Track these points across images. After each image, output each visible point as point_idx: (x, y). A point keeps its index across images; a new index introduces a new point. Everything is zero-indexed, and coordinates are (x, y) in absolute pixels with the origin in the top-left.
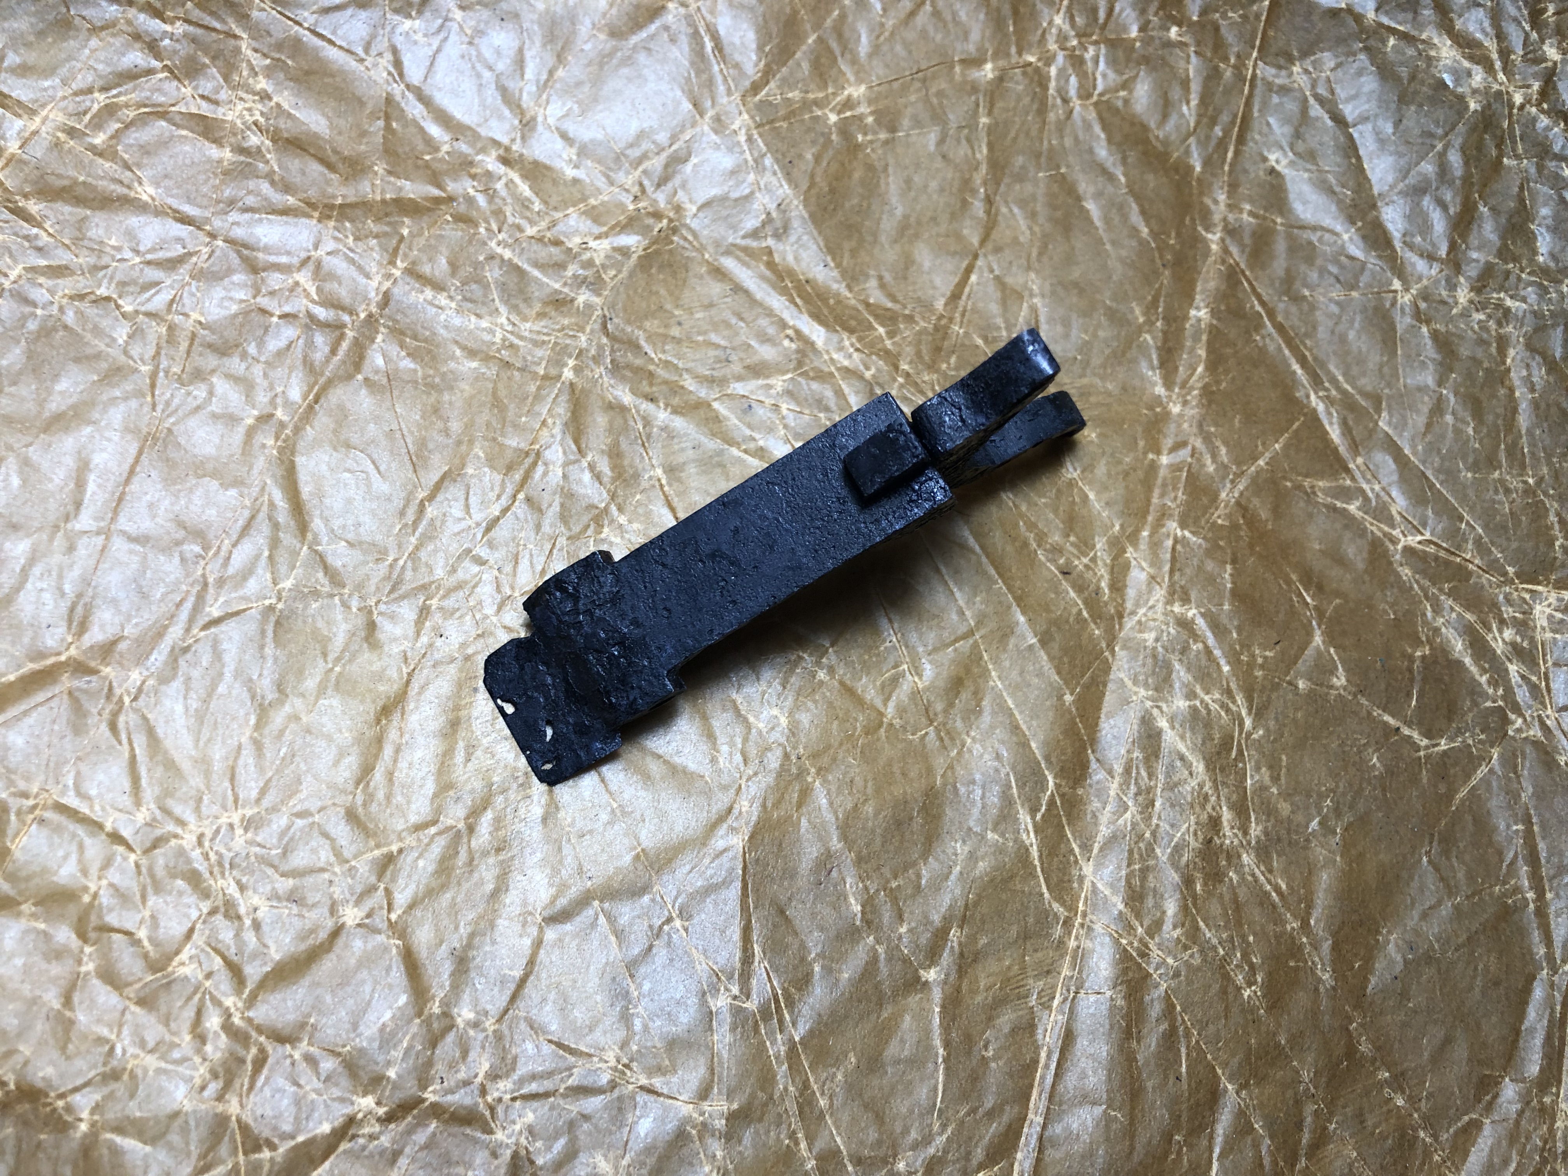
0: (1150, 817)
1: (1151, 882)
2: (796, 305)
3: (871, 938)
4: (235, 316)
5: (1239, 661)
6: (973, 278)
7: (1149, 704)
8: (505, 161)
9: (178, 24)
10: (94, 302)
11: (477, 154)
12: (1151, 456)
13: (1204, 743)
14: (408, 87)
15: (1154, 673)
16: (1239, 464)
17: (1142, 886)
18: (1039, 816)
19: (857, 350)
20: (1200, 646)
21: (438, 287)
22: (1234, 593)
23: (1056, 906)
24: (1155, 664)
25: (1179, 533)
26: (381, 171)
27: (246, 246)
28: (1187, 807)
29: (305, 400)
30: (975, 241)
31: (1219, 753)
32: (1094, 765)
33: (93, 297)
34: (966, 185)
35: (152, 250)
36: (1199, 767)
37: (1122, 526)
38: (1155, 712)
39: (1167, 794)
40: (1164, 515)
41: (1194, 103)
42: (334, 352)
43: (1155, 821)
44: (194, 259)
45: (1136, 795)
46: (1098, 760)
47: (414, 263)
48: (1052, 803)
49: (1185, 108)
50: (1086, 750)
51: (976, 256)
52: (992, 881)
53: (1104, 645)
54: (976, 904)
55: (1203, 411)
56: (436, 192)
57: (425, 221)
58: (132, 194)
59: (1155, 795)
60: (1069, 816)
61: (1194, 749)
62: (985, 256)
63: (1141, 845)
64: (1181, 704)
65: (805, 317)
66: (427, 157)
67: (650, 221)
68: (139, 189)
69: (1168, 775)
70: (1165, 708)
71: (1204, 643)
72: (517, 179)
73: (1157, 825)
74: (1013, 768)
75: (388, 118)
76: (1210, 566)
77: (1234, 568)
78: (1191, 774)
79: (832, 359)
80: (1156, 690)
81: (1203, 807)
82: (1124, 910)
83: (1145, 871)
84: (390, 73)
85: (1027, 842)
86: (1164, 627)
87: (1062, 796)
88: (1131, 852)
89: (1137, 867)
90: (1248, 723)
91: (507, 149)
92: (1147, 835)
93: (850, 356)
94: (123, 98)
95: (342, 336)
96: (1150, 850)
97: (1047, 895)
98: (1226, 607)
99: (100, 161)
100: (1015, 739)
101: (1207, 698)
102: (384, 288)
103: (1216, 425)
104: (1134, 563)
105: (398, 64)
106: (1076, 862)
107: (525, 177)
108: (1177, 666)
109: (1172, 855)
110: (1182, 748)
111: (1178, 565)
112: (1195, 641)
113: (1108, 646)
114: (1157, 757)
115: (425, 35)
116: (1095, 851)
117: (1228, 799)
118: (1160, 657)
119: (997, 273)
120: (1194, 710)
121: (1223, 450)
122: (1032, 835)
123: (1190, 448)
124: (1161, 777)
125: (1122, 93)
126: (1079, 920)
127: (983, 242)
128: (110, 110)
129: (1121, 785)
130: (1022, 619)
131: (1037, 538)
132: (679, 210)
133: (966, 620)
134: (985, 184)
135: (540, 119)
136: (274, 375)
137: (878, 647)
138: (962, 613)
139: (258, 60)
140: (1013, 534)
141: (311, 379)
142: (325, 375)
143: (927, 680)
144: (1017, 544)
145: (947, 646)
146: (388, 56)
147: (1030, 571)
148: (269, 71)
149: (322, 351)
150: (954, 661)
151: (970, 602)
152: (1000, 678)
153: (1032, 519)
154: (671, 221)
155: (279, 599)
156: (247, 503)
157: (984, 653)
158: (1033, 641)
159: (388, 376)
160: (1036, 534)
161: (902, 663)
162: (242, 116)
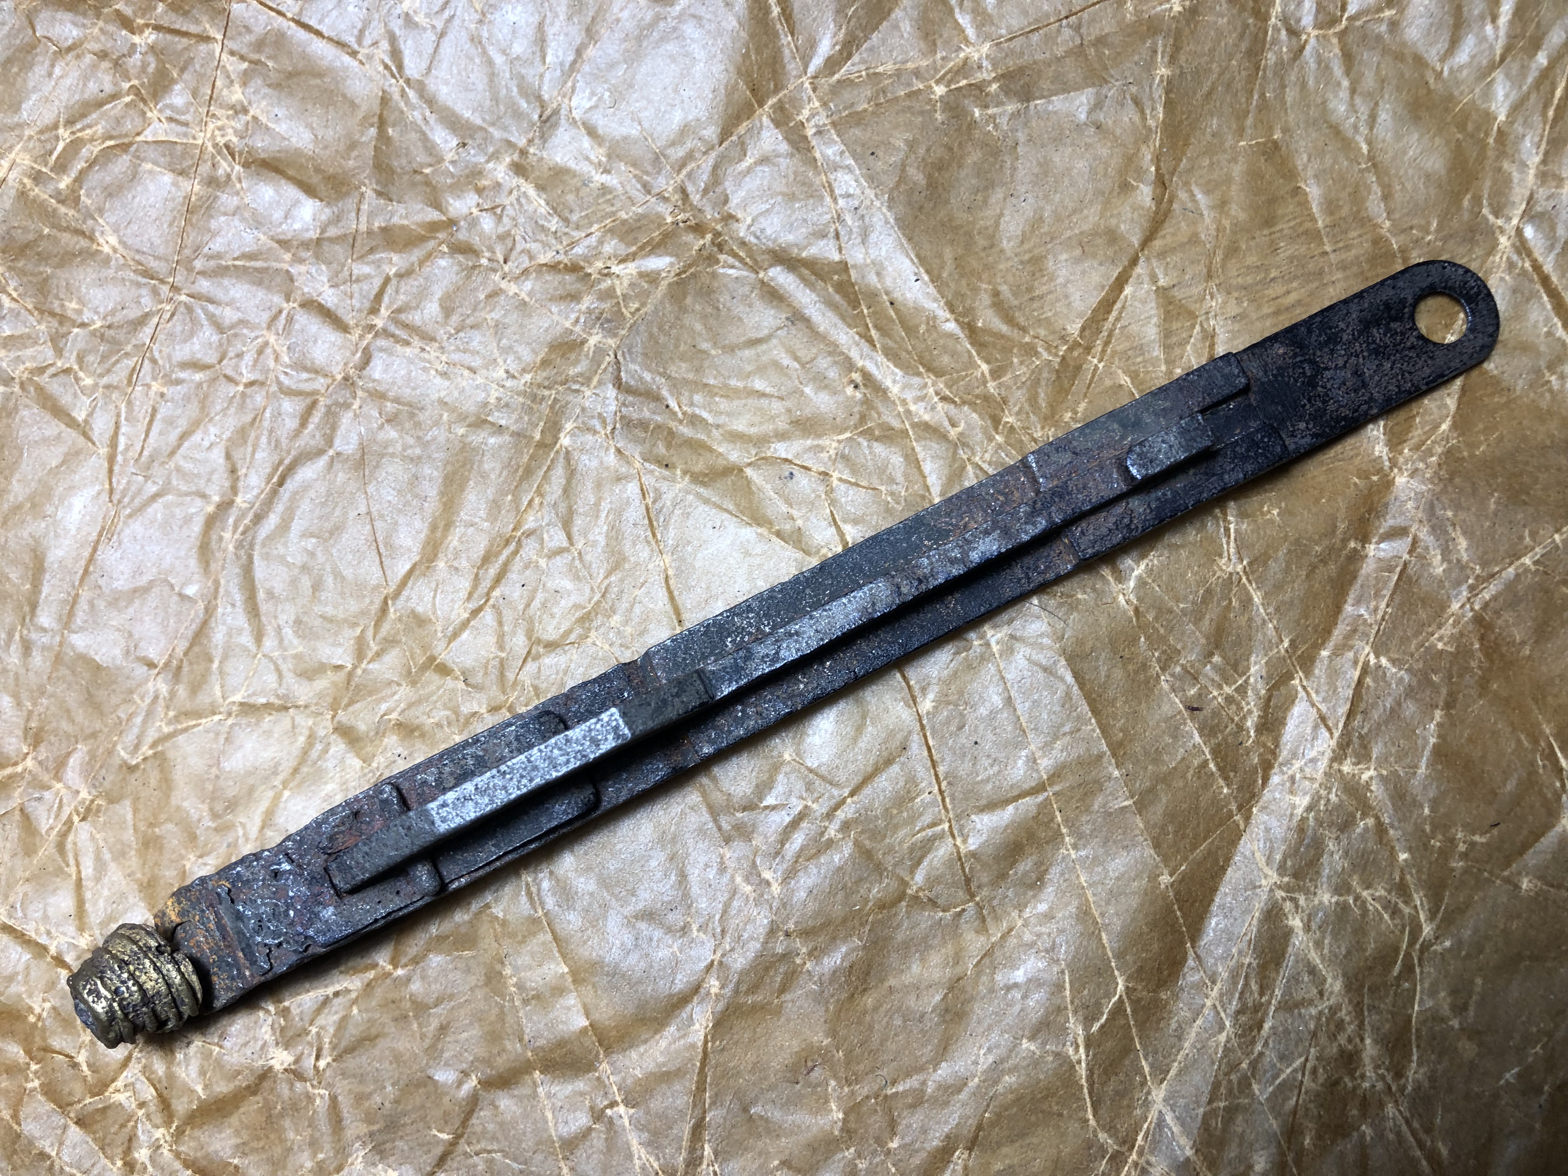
0: (1253, 1042)
1: (1239, 1124)
2: (871, 341)
3: (852, 1150)
4: (199, 385)
5: (1426, 846)
6: (1128, 290)
7: (1280, 894)
8: (519, 169)
9: (147, 32)
10: (54, 375)
11: (488, 162)
12: (1352, 544)
13: (1349, 953)
14: (408, 81)
15: (1297, 851)
16: (1484, 564)
17: (1225, 1130)
18: (1096, 1027)
19: (944, 399)
20: (1370, 821)
21: (429, 338)
22: (1437, 751)
23: (1102, 1136)
24: (1301, 841)
25: (1372, 660)
26: (369, 193)
27: (211, 301)
28: (1307, 1036)
29: (268, 483)
30: (1136, 241)
31: (1370, 968)
32: (1191, 962)
33: (52, 370)
34: (1130, 161)
35: (113, 312)
36: (1335, 985)
37: (1292, 642)
38: (1288, 906)
39: (1281, 1016)
40: (1355, 631)
41: (1504, 19)
42: (304, 423)
43: (1259, 1048)
44: (155, 320)
45: (1238, 1013)
46: (1198, 956)
47: (399, 311)
48: (1119, 1008)
49: (1489, 28)
50: (1182, 943)
51: (1134, 262)
52: (1018, 1100)
53: (1234, 807)
54: (993, 1124)
55: (1438, 489)
56: (434, 215)
57: (416, 255)
58: (95, 247)
59: (1266, 1013)
60: (1142, 1026)
61: (1331, 960)
62: (1148, 260)
63: (1233, 1077)
64: (1326, 897)
65: (880, 358)
66: (427, 171)
67: (689, 238)
68: (101, 240)
69: (1287, 991)
70: (1302, 901)
71: (1377, 818)
72: (531, 192)
73: (1261, 1054)
74: (1068, 966)
75: (382, 124)
76: (1410, 708)
77: (1448, 715)
78: (1321, 993)
79: (908, 412)
80: (1295, 876)
81: (1333, 1037)
82: (1194, 1158)
83: (1231, 1112)
84: (386, 67)
85: (1074, 1058)
86: (1323, 792)
87: (1135, 1003)
88: (1216, 1086)
89: (1222, 1105)
90: (1427, 930)
91: (523, 153)
92: (1244, 1065)
93: (933, 408)
94: (89, 131)
95: (314, 403)
96: (1245, 1084)
97: (1092, 1122)
98: (1422, 770)
99: (63, 210)
100: (1080, 928)
101: (1365, 894)
102: (365, 343)
103: (1457, 507)
104: (1302, 694)
105: (396, 54)
106: (1144, 1083)
107: (541, 188)
108: (1331, 846)
109: (1273, 1094)
110: (1314, 957)
111: (1363, 706)
112: (1364, 815)
113: (1240, 808)
114: (1278, 965)
115: (427, 15)
116: (1173, 1072)
117: (1376, 1029)
118: (1310, 833)
119: (1162, 282)
120: (1344, 908)
121: (1463, 543)
122: (1082, 1050)
123: (1410, 539)
124: (1277, 992)
125: (1388, 13)
126: (1134, 1156)
127: (1145, 242)
128: (75, 145)
129: (1221, 995)
130: (1116, 773)
131: (1164, 657)
132: (729, 218)
133: (1037, 771)
134: (1157, 160)
135: (563, 112)
136: (237, 455)
137: (912, 799)
138: (1033, 760)
139: (234, 66)
140: (1127, 654)
141: (276, 458)
142: (293, 453)
143: (973, 844)
144: (1130, 667)
145: (1007, 802)
146: (385, 45)
147: (1144, 705)
148: (246, 79)
149: (291, 424)
150: (1013, 822)
151: (1047, 747)
152: (1075, 847)
153: (1162, 631)
154: (717, 234)
155: (229, 714)
156: (201, 605)
157: (1057, 813)
158: (1126, 803)
159: (363, 449)
160: (1164, 652)
161: (941, 821)
162: (213, 137)
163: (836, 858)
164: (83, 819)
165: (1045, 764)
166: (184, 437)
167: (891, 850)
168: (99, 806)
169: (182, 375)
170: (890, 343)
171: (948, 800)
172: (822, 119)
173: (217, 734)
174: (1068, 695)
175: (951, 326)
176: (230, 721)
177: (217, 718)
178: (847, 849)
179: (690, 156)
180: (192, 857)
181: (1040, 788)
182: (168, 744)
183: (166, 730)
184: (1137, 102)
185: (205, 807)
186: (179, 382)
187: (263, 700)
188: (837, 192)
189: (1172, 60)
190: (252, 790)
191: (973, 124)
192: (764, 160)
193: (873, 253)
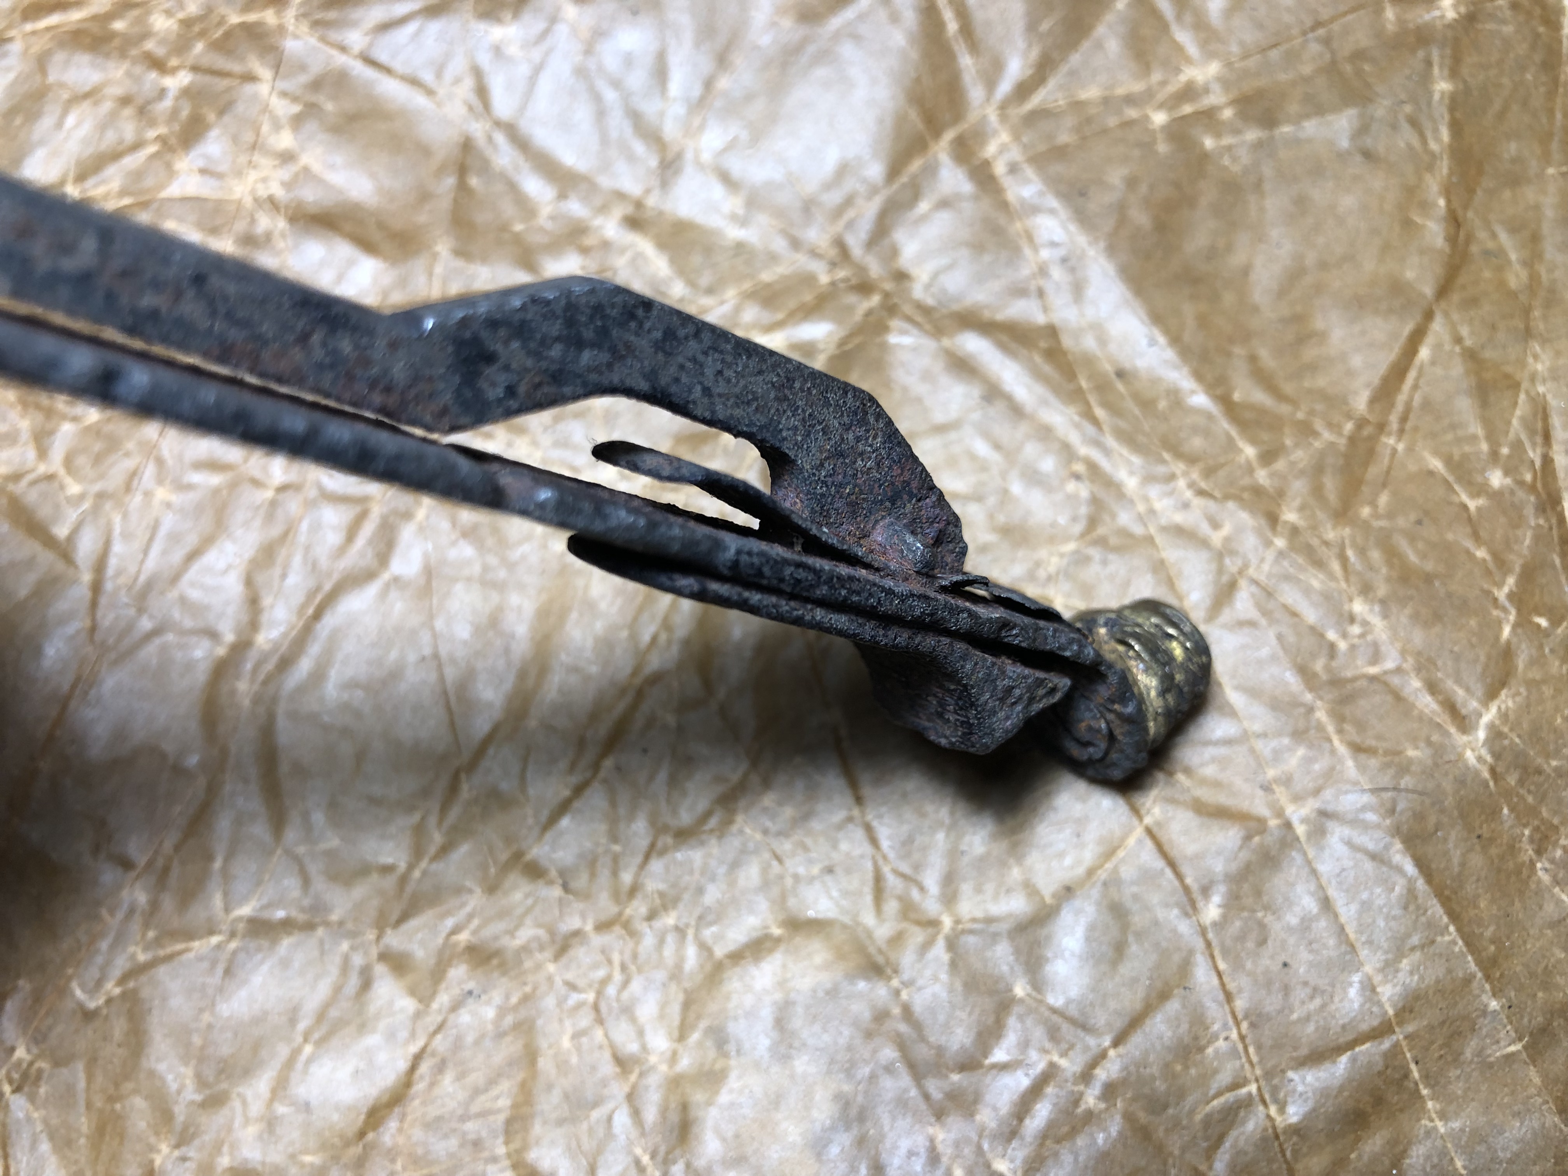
2: (1095, 421)
4: (216, 491)
6: (1424, 353)
8: (633, 223)
9: (182, 73)
10: (34, 483)
11: (594, 216)
14: (496, 124)
19: (1200, 493)
26: (445, 253)
29: (300, 616)
30: (1428, 290)
33: (31, 477)
34: (1411, 197)
42: (350, 538)
51: (1429, 316)
62: (1446, 314)
65: (1110, 444)
66: (518, 228)
67: (852, 299)
72: (650, 249)
75: (463, 172)
79: (1152, 512)
84: (469, 106)
91: (639, 204)
93: (1186, 506)
105: (482, 91)
107: (662, 245)
115: (523, 46)
119: (1468, 342)
127: (1443, 291)
130: (1494, 1005)
131: (1537, 836)
132: (901, 277)
133: (1379, 1004)
134: (1447, 192)
135: (689, 156)
136: (260, 579)
137: (1201, 1049)
138: (1369, 989)
139: (283, 108)
140: (1486, 833)
141: (311, 583)
142: (336, 577)
143: (1294, 1113)
144: (1494, 851)
145: (1339, 1050)
146: (469, 83)
147: (1517, 904)
148: (297, 121)
149: (333, 538)
150: (1350, 1080)
151: (1389, 967)
152: (1443, 1116)
153: (1530, 799)
154: (887, 295)
155: (233, 935)
156: (202, 782)
157: (1413, 1066)
158: (1513, 1048)
159: (429, 572)
160: (1536, 829)
161: (1245, 1082)
162: (253, 191)
163: (1101, 1138)
164: (17, 1090)
165: (1388, 992)
166: (193, 556)
167: (1176, 1125)
168: (40, 1072)
169: (196, 477)
170: (1123, 424)
171: (1251, 1050)
172: (1015, 154)
173: (214, 963)
174: (1411, 892)
175: (1200, 400)
176: (233, 945)
177: (215, 940)
178: (1115, 1126)
179: (849, 201)
180: (164, 1148)
181: (1383, 1030)
182: (143, 978)
183: (142, 957)
184: (1414, 122)
185: (188, 1072)
186: (190, 487)
187: (280, 914)
188: (1038, 240)
189: (1454, 73)
190: (257, 1046)
191: (1205, 157)
192: (944, 204)
193: (1090, 313)
